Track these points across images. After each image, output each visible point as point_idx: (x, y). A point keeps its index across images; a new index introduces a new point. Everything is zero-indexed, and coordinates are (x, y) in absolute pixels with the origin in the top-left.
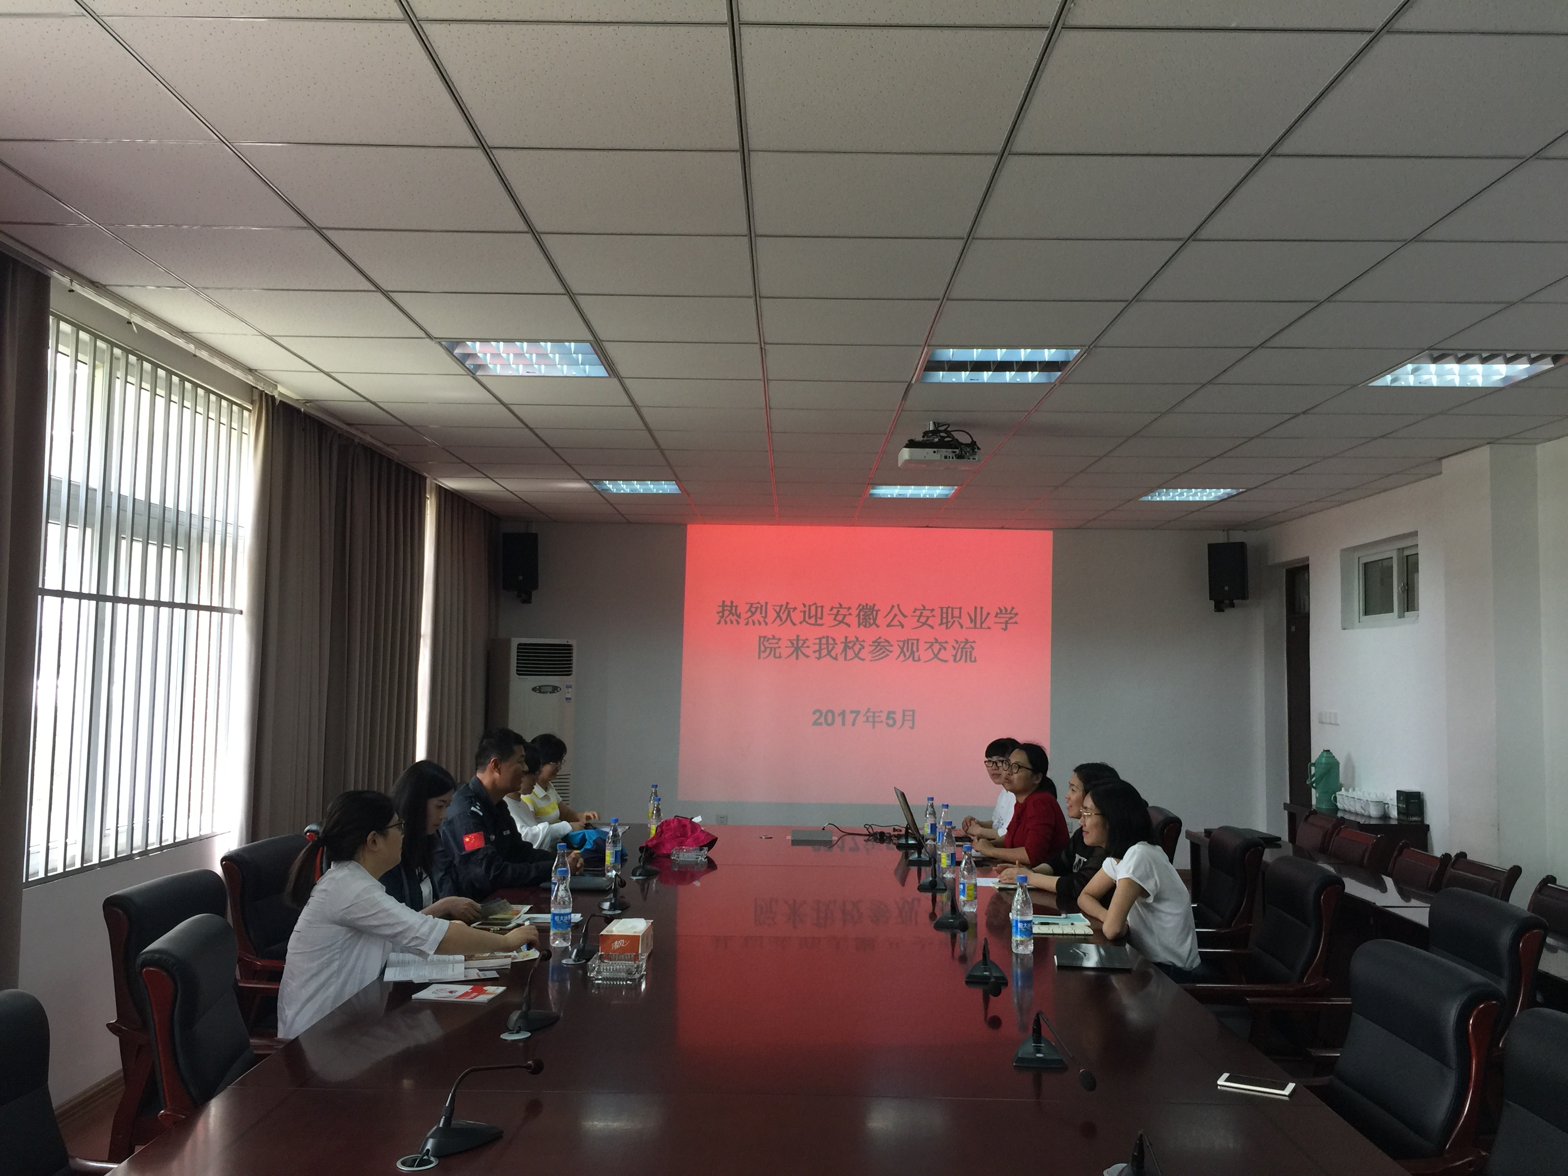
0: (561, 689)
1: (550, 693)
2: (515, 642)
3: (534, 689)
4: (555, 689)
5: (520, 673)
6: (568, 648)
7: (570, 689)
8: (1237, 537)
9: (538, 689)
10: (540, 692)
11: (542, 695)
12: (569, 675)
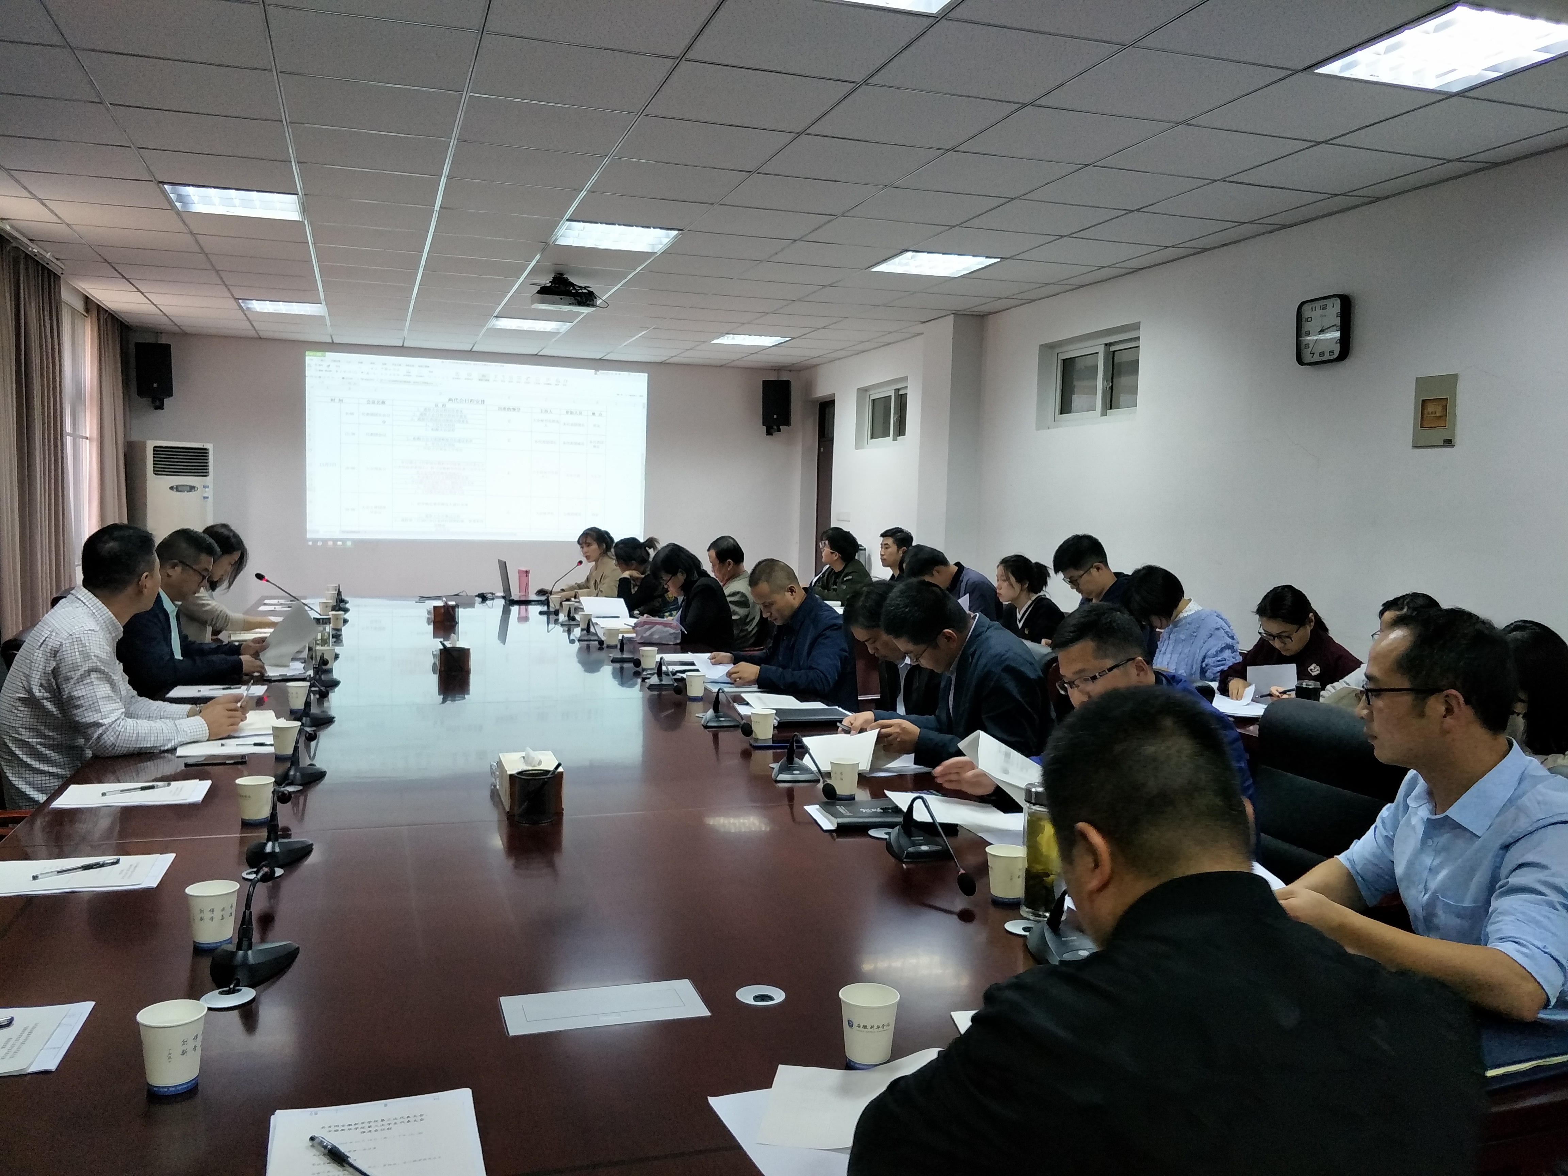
0: (198, 489)
1: (187, 492)
2: (150, 445)
3: (172, 488)
4: (192, 488)
5: (157, 472)
6: (203, 452)
7: (207, 489)
8: (784, 377)
9: (177, 488)
10: (177, 491)
11: (178, 493)
12: (206, 476)
